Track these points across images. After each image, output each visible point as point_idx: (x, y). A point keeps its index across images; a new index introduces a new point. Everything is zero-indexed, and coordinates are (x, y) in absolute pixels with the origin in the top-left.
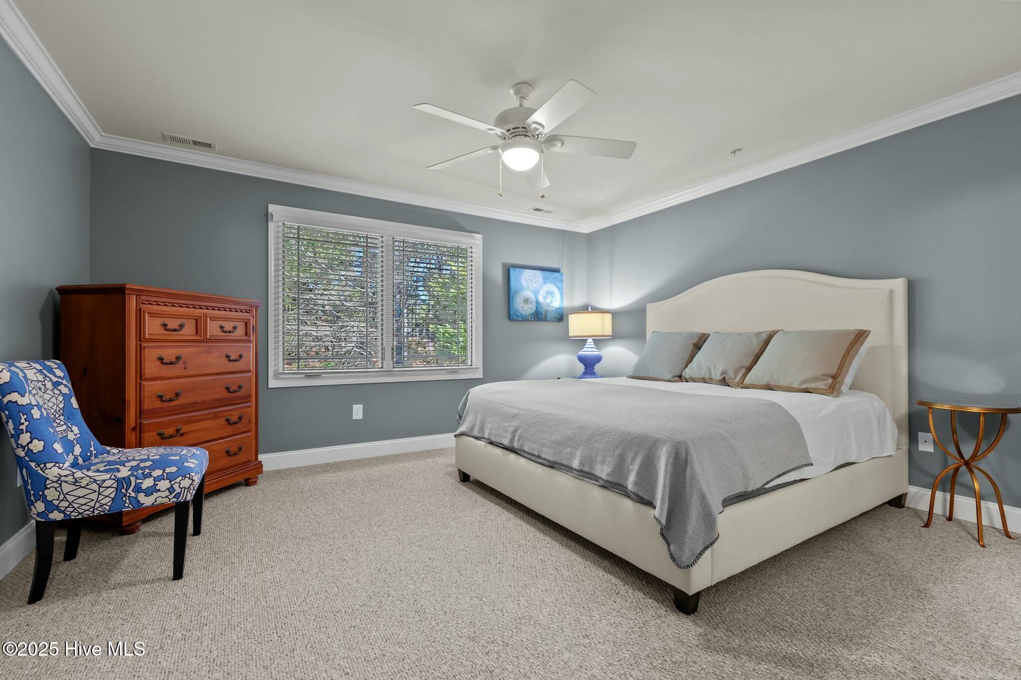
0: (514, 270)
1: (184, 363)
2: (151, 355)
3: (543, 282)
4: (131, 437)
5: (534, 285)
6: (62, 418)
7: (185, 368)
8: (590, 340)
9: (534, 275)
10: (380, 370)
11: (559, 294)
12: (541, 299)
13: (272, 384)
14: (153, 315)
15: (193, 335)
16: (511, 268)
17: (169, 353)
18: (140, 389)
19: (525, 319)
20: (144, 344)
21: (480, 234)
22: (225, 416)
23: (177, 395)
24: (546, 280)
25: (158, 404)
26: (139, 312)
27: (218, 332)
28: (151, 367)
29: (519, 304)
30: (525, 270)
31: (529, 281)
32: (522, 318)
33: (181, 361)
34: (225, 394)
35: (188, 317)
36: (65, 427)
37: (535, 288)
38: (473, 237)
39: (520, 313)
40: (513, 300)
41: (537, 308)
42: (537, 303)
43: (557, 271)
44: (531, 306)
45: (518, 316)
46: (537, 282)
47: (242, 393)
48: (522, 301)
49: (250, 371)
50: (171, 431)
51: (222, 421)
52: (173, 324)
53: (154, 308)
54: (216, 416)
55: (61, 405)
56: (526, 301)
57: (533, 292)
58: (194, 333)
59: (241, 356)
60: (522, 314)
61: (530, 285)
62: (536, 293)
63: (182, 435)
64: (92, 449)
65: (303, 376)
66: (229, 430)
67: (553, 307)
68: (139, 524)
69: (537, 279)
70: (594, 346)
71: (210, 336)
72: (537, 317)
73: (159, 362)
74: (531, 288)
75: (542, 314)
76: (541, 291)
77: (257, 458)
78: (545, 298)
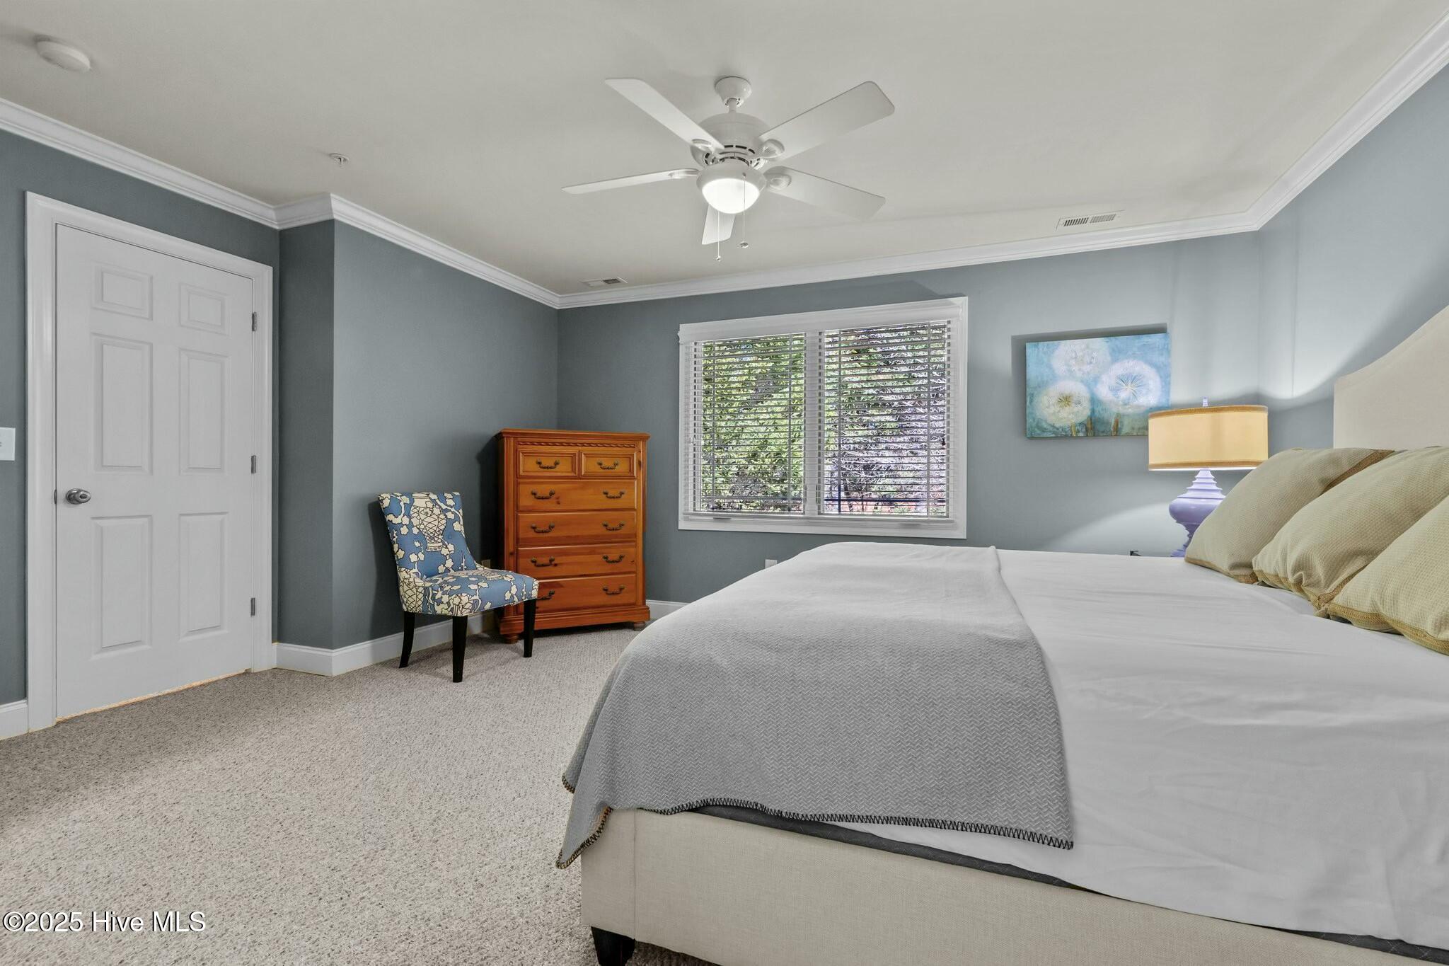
0: (1036, 346)
1: (558, 498)
2: (525, 490)
3: (1109, 358)
4: (509, 560)
5: (1087, 368)
6: (440, 537)
7: (558, 503)
8: (1205, 474)
9: (1087, 347)
10: (802, 516)
11: (1158, 379)
12: (1103, 392)
13: (683, 525)
14: (526, 454)
15: (568, 472)
16: (1028, 345)
17: (543, 489)
18: (517, 519)
19: (1062, 436)
20: (519, 480)
21: (964, 296)
22: (603, 553)
23: (551, 527)
24: (1116, 355)
25: (532, 534)
26: (516, 451)
27: (598, 469)
28: (526, 501)
29: (1048, 407)
30: (1063, 342)
31: (1073, 362)
32: (1054, 433)
33: (554, 496)
34: (604, 531)
35: (562, 455)
36: (441, 544)
37: (1088, 373)
38: (951, 304)
39: (1050, 425)
40: (1031, 401)
41: (1093, 411)
42: (1094, 401)
43: (1160, 330)
44: (1076, 409)
45: (1044, 430)
46: (1094, 361)
47: (623, 531)
48: (1054, 401)
49: (634, 510)
50: (545, 560)
51: (599, 558)
52: (547, 462)
53: (530, 449)
54: (592, 552)
55: (442, 527)
56: (1066, 400)
57: (1082, 381)
58: (570, 470)
59: (622, 493)
60: (1053, 426)
61: (1075, 368)
62: (1091, 383)
63: (556, 565)
64: (463, 564)
65: (711, 518)
66: (607, 568)
67: (1138, 407)
68: (516, 637)
69: (1095, 354)
70: (1215, 487)
71: (586, 472)
72: (1093, 428)
73: (533, 496)
74: (1079, 374)
75: (1108, 423)
76: (1104, 378)
77: (644, 603)
78: (1115, 390)
